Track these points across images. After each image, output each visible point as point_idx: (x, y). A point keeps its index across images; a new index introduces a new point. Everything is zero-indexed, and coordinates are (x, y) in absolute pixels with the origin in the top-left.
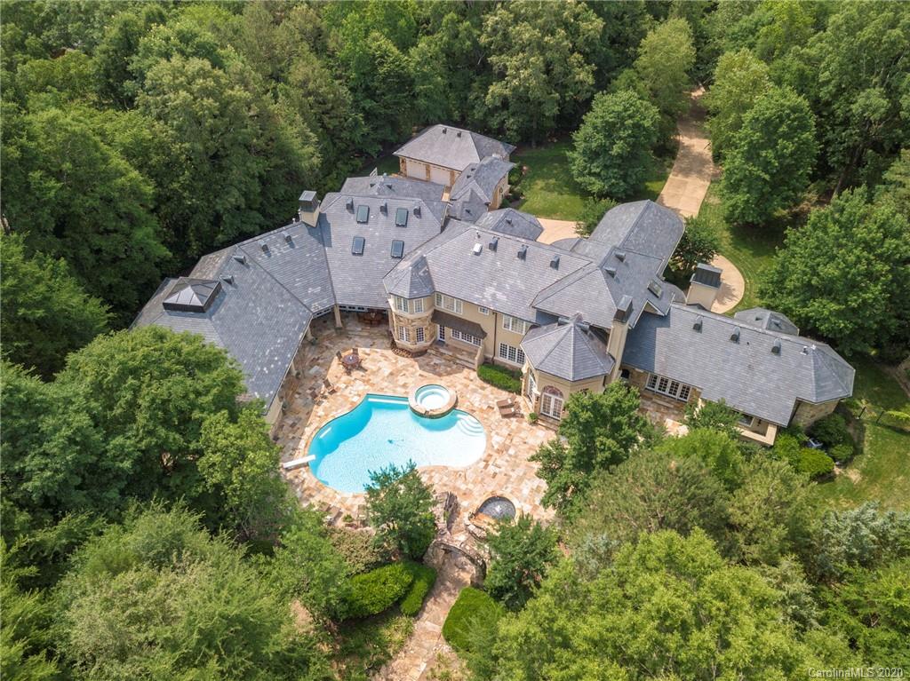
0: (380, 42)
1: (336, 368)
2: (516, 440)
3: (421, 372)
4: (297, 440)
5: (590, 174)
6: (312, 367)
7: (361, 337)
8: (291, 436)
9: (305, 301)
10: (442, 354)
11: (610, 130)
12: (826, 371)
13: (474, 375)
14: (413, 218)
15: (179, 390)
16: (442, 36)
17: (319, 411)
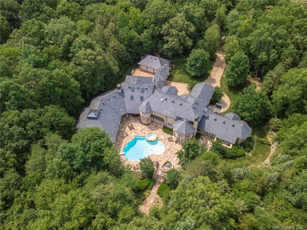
0: (133, 33)
1: (127, 129)
2: (172, 147)
3: (148, 129)
4: (120, 148)
5: (191, 70)
6: (121, 129)
7: (133, 120)
8: (118, 147)
9: (119, 113)
10: (153, 125)
11: (196, 60)
12: (244, 131)
13: (161, 130)
14: (145, 90)
15: (99, 143)
16: (150, 31)
17: (124, 140)
